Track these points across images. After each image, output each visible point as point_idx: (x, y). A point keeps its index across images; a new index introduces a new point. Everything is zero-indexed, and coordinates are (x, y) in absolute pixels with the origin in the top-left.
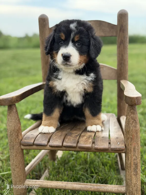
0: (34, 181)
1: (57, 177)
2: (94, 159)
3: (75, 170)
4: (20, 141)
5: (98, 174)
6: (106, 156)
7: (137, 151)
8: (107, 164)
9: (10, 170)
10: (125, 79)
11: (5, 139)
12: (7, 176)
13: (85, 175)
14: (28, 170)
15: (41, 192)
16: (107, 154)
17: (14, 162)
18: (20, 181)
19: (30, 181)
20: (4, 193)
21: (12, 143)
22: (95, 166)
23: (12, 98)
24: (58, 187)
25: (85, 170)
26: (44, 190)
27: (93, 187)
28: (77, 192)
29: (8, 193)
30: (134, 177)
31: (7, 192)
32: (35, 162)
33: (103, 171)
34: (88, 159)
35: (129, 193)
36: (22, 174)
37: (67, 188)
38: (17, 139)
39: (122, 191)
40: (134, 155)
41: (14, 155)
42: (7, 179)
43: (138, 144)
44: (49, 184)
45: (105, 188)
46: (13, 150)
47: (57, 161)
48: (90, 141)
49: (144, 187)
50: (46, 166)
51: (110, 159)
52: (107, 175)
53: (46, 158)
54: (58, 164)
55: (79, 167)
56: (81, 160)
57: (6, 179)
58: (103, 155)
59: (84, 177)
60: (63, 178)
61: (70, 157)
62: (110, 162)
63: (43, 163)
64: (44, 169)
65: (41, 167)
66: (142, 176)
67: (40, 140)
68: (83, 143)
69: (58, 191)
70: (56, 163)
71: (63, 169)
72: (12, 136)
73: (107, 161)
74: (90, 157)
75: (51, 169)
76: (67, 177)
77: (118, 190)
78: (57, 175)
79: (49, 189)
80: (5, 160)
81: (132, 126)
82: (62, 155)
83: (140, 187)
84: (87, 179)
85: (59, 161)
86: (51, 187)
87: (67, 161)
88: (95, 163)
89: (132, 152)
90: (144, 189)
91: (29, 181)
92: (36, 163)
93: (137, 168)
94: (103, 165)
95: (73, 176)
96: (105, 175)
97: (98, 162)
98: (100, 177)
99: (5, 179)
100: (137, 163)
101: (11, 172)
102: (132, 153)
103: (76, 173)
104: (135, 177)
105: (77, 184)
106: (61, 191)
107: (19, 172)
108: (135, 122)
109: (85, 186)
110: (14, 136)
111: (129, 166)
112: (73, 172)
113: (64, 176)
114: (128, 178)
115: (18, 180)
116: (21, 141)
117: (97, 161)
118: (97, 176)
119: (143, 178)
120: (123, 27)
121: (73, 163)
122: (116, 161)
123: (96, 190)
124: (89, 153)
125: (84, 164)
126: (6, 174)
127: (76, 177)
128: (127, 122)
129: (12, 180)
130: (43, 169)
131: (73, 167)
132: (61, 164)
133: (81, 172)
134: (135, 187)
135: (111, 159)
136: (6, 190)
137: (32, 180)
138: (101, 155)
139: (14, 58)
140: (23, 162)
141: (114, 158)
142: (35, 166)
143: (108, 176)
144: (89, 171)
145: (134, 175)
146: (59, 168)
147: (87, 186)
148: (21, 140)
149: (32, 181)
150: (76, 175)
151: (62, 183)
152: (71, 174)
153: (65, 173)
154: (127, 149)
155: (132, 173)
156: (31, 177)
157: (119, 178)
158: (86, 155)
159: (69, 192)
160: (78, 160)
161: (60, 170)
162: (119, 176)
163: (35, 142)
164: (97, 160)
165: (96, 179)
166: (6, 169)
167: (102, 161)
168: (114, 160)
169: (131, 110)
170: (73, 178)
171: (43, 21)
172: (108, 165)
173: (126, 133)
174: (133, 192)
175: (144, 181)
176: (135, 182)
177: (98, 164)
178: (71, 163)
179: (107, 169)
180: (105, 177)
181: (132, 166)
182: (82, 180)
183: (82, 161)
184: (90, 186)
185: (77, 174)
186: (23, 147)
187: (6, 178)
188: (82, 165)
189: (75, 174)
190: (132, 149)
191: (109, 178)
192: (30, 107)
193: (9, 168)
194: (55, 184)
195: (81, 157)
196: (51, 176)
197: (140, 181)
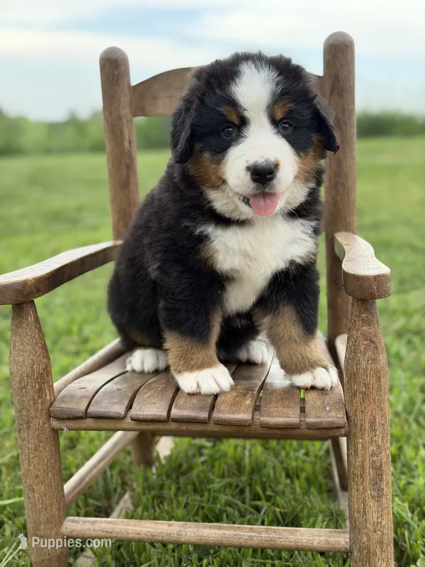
0: (89, 521)
1: (155, 511)
2: (263, 459)
3: (209, 490)
4: (46, 406)
5: (272, 500)
6: (296, 451)
7: (379, 429)
8: (300, 473)
9: (20, 494)
10: (348, 228)
11: (8, 407)
12: (12, 511)
13: (237, 505)
14: (70, 492)
15: (111, 553)
16: (301, 446)
17: (32, 468)
18: (48, 522)
19: (77, 522)
20: (4, 557)
21: (25, 413)
22: (264, 479)
23: (24, 284)
24: (156, 538)
25: (237, 490)
26: (119, 547)
27: (258, 535)
28: (212, 551)
29: (14, 558)
30: (372, 504)
31: (11, 554)
32: (91, 470)
33: (288, 491)
34: (247, 461)
35: (360, 550)
36: (54, 500)
37: (183, 540)
38: (40, 401)
39: (340, 547)
40: (372, 441)
41: (30, 446)
42: (12, 518)
43: (382, 410)
44: (130, 528)
45: (292, 536)
46: (28, 434)
47: (157, 468)
48: (248, 402)
49: (404, 535)
50: (124, 484)
51: (308, 459)
52: (300, 504)
53: (125, 458)
54: (159, 475)
55: (219, 482)
56: (226, 463)
57: (10, 519)
58: (288, 448)
59: (234, 509)
60: (175, 514)
61: (194, 456)
62: (308, 467)
63: (115, 472)
64: (119, 490)
65: (112, 487)
66: (398, 505)
67: (105, 403)
68: (227, 409)
69: (157, 549)
70: (153, 474)
71: (173, 488)
72: (24, 391)
73: (300, 464)
74: (250, 455)
75: (139, 490)
76: (185, 511)
77: (329, 544)
78: (156, 504)
79: (134, 543)
80: (8, 466)
81: (366, 358)
82: (172, 450)
83: (390, 535)
84: (242, 515)
85: (162, 466)
86: (137, 536)
87: (185, 466)
88: (265, 471)
89: (367, 433)
90: (405, 542)
91: (73, 521)
92: (95, 471)
93: (381, 480)
94: (288, 476)
95: (203, 508)
96: (293, 503)
97: (274, 468)
98: (278, 510)
99: (6, 519)
100: (381, 466)
101: (22, 499)
102: (367, 435)
103: (211, 500)
104: (376, 504)
105: (210, 527)
106: (167, 549)
107: (45, 495)
108: (373, 346)
109: (233, 532)
110: (31, 392)
111: (358, 472)
112: (201, 496)
113: (175, 509)
114: (356, 506)
115: (43, 518)
116: (50, 407)
117: (270, 464)
118: (269, 507)
119: (403, 511)
120: (339, 82)
121: (203, 471)
122: (325, 465)
123: (266, 545)
124: (248, 443)
125: (233, 474)
126: (9, 505)
127: (211, 510)
128: (350, 348)
129: (25, 520)
130: (115, 490)
131: (201, 482)
132: (168, 476)
133: (226, 495)
134: (375, 532)
135: (312, 459)
136: (9, 550)
137: (82, 518)
138: (284, 448)
139: (35, 180)
140: (56, 467)
141: (321, 457)
142: (91, 479)
143: (301, 506)
144: (247, 494)
145: (374, 497)
146: (162, 487)
147: (240, 533)
148: (51, 404)
149: (84, 522)
150: (210, 505)
151: (170, 525)
152: (197, 503)
153: (180, 499)
154: (352, 424)
155: (366, 494)
156: (82, 512)
157: (334, 511)
158: (239, 450)
159: (189, 553)
160: (217, 464)
161: (165, 492)
162: (332, 506)
163: (91, 409)
164: (272, 461)
165: (268, 516)
166: (10, 491)
167: (285, 465)
168: (322, 462)
169: (361, 313)
170: (201, 513)
171: (113, 66)
172: (303, 476)
173: (348, 380)
174: (372, 546)
175: (405, 521)
176: (375, 520)
177: (275, 474)
178: (195, 472)
179: (301, 488)
180: (294, 509)
181: (367, 471)
182: (227, 516)
183: (229, 466)
184: (249, 534)
185: (214, 503)
186: (55, 424)
187: (11, 516)
188: (229, 476)
189: (208, 501)
190: (367, 425)
191: (306, 510)
192: (79, 318)
193: (17, 488)
194: (151, 530)
195: (224, 455)
196: (140, 510)
197: (392, 516)
